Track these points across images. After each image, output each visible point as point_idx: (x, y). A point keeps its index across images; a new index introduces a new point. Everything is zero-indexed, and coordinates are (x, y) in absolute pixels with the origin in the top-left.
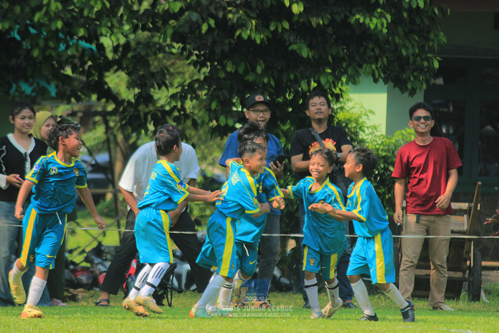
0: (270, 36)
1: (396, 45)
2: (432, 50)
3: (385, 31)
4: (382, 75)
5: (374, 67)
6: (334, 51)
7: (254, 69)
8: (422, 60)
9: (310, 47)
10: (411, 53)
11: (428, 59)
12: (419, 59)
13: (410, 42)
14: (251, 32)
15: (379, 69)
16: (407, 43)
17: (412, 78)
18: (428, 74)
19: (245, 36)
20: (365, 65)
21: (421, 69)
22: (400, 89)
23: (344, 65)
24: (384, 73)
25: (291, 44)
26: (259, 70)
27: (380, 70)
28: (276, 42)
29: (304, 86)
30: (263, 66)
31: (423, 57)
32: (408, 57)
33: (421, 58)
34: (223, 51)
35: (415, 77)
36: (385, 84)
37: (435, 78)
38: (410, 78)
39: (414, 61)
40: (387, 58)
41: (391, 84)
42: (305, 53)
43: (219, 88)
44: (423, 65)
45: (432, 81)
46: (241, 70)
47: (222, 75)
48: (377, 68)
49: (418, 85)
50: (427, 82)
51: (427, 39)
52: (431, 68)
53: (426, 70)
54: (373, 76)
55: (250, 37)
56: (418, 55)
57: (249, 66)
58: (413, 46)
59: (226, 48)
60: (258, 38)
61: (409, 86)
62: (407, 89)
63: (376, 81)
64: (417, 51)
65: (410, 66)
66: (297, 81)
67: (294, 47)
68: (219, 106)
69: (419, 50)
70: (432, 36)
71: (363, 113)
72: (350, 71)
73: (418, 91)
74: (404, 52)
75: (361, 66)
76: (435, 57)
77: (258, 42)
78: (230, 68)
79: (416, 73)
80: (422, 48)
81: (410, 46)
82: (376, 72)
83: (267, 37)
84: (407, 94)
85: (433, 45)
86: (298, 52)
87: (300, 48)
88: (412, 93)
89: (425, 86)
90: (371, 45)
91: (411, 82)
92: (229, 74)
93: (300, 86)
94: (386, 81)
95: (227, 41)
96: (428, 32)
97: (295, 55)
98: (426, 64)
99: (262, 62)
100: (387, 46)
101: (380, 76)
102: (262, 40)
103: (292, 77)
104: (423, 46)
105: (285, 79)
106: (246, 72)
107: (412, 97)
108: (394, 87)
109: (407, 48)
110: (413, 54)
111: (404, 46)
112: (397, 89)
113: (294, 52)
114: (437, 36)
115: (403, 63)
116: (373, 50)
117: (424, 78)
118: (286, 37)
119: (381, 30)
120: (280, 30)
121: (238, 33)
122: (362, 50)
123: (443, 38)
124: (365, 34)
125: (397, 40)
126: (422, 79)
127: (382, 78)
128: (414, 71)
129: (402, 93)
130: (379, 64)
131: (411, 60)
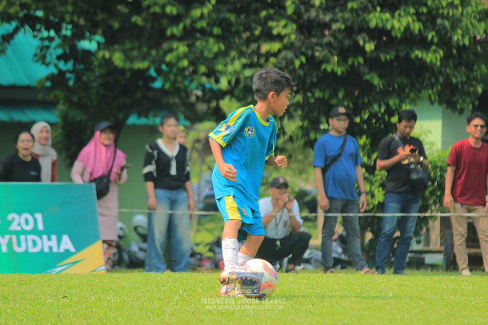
0: (349, 69)
1: (448, 76)
2: (475, 79)
3: (438, 63)
4: (438, 99)
5: (430, 92)
6: (399, 80)
7: (336, 95)
9: (381, 76)
10: (460, 81)
11: (473, 86)
12: (466, 86)
13: (459, 72)
14: (334, 66)
15: (435, 93)
16: (456, 73)
17: (461, 101)
18: (473, 97)
19: (329, 69)
20: (423, 91)
21: (468, 94)
22: (452, 109)
23: (407, 90)
24: (439, 97)
25: (365, 74)
26: (341, 95)
27: (436, 95)
28: (353, 74)
29: (376, 107)
30: (344, 92)
31: (470, 84)
32: (457, 85)
33: (468, 85)
34: (312, 82)
35: (463, 100)
36: (440, 106)
38: (459, 101)
39: (462, 88)
40: (441, 85)
41: (444, 106)
42: (376, 81)
43: (310, 110)
44: (470, 90)
46: (327, 96)
47: (312, 101)
48: (433, 92)
49: (465, 106)
50: (473, 103)
51: (472, 70)
52: (475, 93)
53: (472, 94)
54: (430, 100)
55: (333, 70)
56: (465, 83)
57: (333, 93)
58: (461, 75)
59: (315, 80)
60: (339, 71)
61: (458, 107)
62: (456, 109)
63: (432, 103)
64: (464, 79)
65: (459, 92)
66: (370, 104)
67: (368, 77)
68: (310, 124)
69: (466, 79)
70: (476, 68)
72: (412, 95)
73: (465, 110)
74: (454, 80)
75: (420, 91)
76: (479, 85)
77: (339, 73)
78: (318, 94)
79: (463, 97)
81: (459, 76)
82: (433, 97)
83: (347, 71)
84: (457, 113)
85: (476, 75)
86: (371, 80)
87: (372, 78)
88: (461, 112)
89: (471, 107)
90: (428, 75)
91: (460, 103)
92: (317, 99)
93: (373, 108)
94: (440, 103)
95: (315, 74)
96: (473, 65)
97: (369, 83)
99: (343, 89)
101: (435, 99)
102: (342, 72)
103: (366, 100)
104: (469, 76)
105: (360, 102)
106: (331, 97)
108: (447, 108)
109: (456, 78)
111: (454, 75)
112: (449, 110)
113: (367, 81)
114: (479, 67)
115: (453, 89)
116: (430, 79)
118: (361, 69)
119: (436, 64)
120: (356, 64)
121: (323, 67)
122: (421, 79)
123: (484, 70)
124: (423, 67)
125: (448, 70)
126: (469, 101)
127: (438, 101)
128: (462, 95)
130: (435, 89)
131: (460, 86)
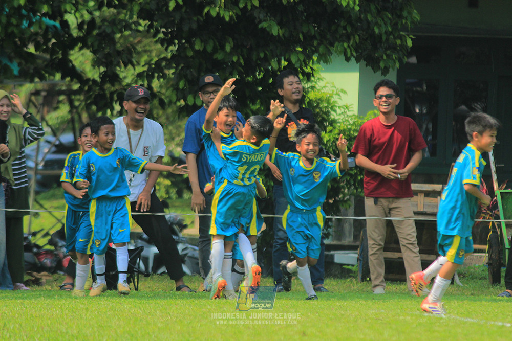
0: (239, 13)
1: (368, 23)
2: (405, 28)
3: (357, 8)
4: (355, 54)
5: (345, 45)
6: (305, 29)
7: (223, 48)
8: (395, 38)
9: (281, 24)
10: (384, 31)
11: (401, 37)
12: (392, 37)
13: (383, 20)
14: (220, 9)
15: (351, 47)
16: (380, 21)
17: (385, 57)
18: (401, 53)
19: (214, 13)
20: (337, 43)
21: (393, 48)
22: (373, 68)
23: (315, 43)
24: (357, 52)
25: (260, 22)
26: (228, 48)
27: (352, 49)
28: (246, 19)
29: (274, 64)
30: (232, 44)
31: (396, 35)
32: (380, 36)
33: (394, 36)
34: (191, 29)
35: (388, 56)
36: (357, 63)
37: (408, 57)
38: (382, 57)
39: (387, 40)
40: (359, 35)
41: (363, 63)
42: (275, 30)
43: (188, 67)
44: (396, 43)
45: (405, 60)
46: (209, 48)
47: (190, 53)
48: (348, 46)
49: (390, 64)
50: (400, 61)
51: (400, 17)
52: (403, 46)
53: (398, 48)
54: (345, 54)
55: (218, 14)
56: (391, 33)
57: (218, 44)
58: (386, 24)
59: (194, 26)
60: (227, 16)
61: (382, 65)
62: (379, 67)
63: (348, 59)
64: (390, 29)
65: (383, 45)
66: (267, 60)
67: (264, 25)
68: (187, 85)
69: (392, 28)
70: (405, 14)
71: (335, 92)
72: (321, 49)
73: (391, 69)
74: (376, 30)
75: (332, 45)
76: (408, 35)
77: (227, 19)
78: (198, 46)
79: (388, 52)
80: (395, 26)
81: (383, 24)
82: (348, 51)
83: (237, 15)
84: (379, 73)
85: (406, 23)
86: (268, 29)
87: (270, 26)
88: (385, 72)
89: (397, 65)
90: (343, 23)
91: (384, 60)
92: (197, 52)
93: (270, 65)
94: (358, 60)
95: (195, 19)
96: (401, 10)
97: (265, 32)
98: (399, 42)
99: (231, 40)
100: (359, 24)
101: (352, 54)
102: (231, 18)
103: (262, 55)
104: (396, 24)
105: (254, 57)
106: (215, 50)
107: (385, 75)
108: (367, 65)
109: (379, 26)
110: (386, 32)
111: (377, 24)
112: (369, 68)
113: (263, 30)
114: (410, 13)
115: (376, 41)
116: (345, 28)
117: (397, 57)
118: (256, 14)
119: (353, 8)
120: (249, 7)
121: (206, 10)
122: (333, 27)
123: (416, 16)
124: (337, 11)
125: (369, 18)
126: (395, 57)
127: (354, 57)
128: (386, 49)
129: (375, 72)
130: (351, 42)
131: (384, 38)
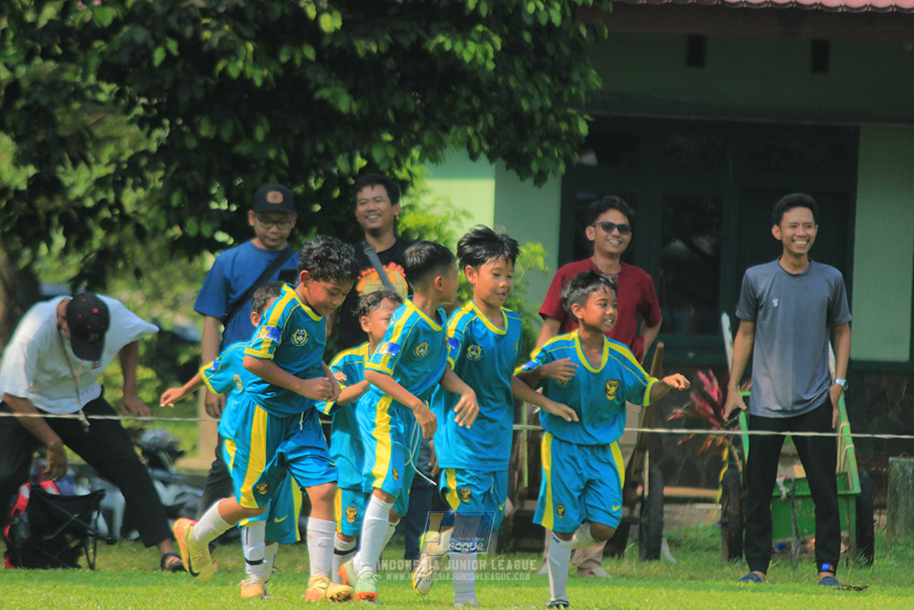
0: (281, 72)
1: (510, 92)
2: (575, 102)
3: (491, 66)
4: (486, 147)
5: (470, 131)
6: (397, 101)
7: (250, 133)
8: (558, 119)
9: (354, 93)
10: (538, 108)
11: (568, 119)
12: (552, 117)
13: (537, 86)
14: (243, 64)
15: (480, 134)
16: (530, 88)
17: (540, 154)
18: (568, 146)
19: (234, 72)
20: (453, 129)
21: (555, 137)
22: (519, 172)
23: (417, 127)
24: (490, 142)
25: (318, 87)
26: (260, 134)
27: (482, 138)
28: (291, 83)
29: (342, 165)
30: (267, 127)
31: (560, 114)
32: (531, 115)
33: (556, 116)
34: (193, 99)
35: (545, 152)
36: (491, 162)
37: (580, 153)
38: (535, 153)
39: (544, 122)
40: (494, 115)
41: (501, 163)
42: (345, 104)
43: (186, 167)
44: (560, 128)
45: (576, 158)
46: (226, 135)
47: (191, 143)
48: (476, 133)
49: (550, 165)
50: (567, 160)
51: (567, 82)
52: (572, 135)
53: (564, 137)
54: (469, 147)
55: (242, 73)
56: (551, 111)
57: (241, 126)
58: (541, 95)
59: (199, 94)
60: (258, 76)
61: (535, 167)
62: (529, 172)
63: (473, 157)
64: (549, 103)
65: (536, 131)
66: (329, 157)
67: (324, 93)
69: (553, 103)
70: (575, 76)
71: (452, 214)
72: (427, 138)
73: (550, 176)
74: (525, 105)
75: (446, 130)
76: (582, 116)
77: (258, 82)
78: (206, 130)
79: (546, 144)
80: (557, 98)
81: (536, 95)
82: (475, 142)
83: (275, 75)
84: (530, 181)
85: (577, 93)
86: (331, 101)
87: (336, 96)
88: (540, 179)
89: (562, 168)
90: (465, 92)
91: (539, 159)
92: (204, 142)
93: (335, 165)
94: (492, 157)
95: (200, 81)
96: (569, 69)
97: (327, 111)
98: (564, 126)
99: (264, 120)
100: (494, 94)
101: (481, 148)
102: (265, 80)
103: (320, 148)
104: (559, 95)
105: (307, 151)
106: (236, 138)
107: (540, 187)
108: (508, 167)
109: (530, 98)
110: (542, 110)
111: (525, 94)
112: (512, 173)
113: (323, 103)
114: (583, 75)
115: (523, 124)
116: (468, 100)
117: (561, 153)
118: (309, 74)
119: (484, 65)
120: (298, 61)
121: (220, 66)
122: (448, 99)
123: (595, 80)
124: (455, 71)
125: (513, 83)
126: (559, 154)
127: (486, 153)
128: (542, 139)
129: (521, 179)
130: (481, 126)
131: (538, 118)
